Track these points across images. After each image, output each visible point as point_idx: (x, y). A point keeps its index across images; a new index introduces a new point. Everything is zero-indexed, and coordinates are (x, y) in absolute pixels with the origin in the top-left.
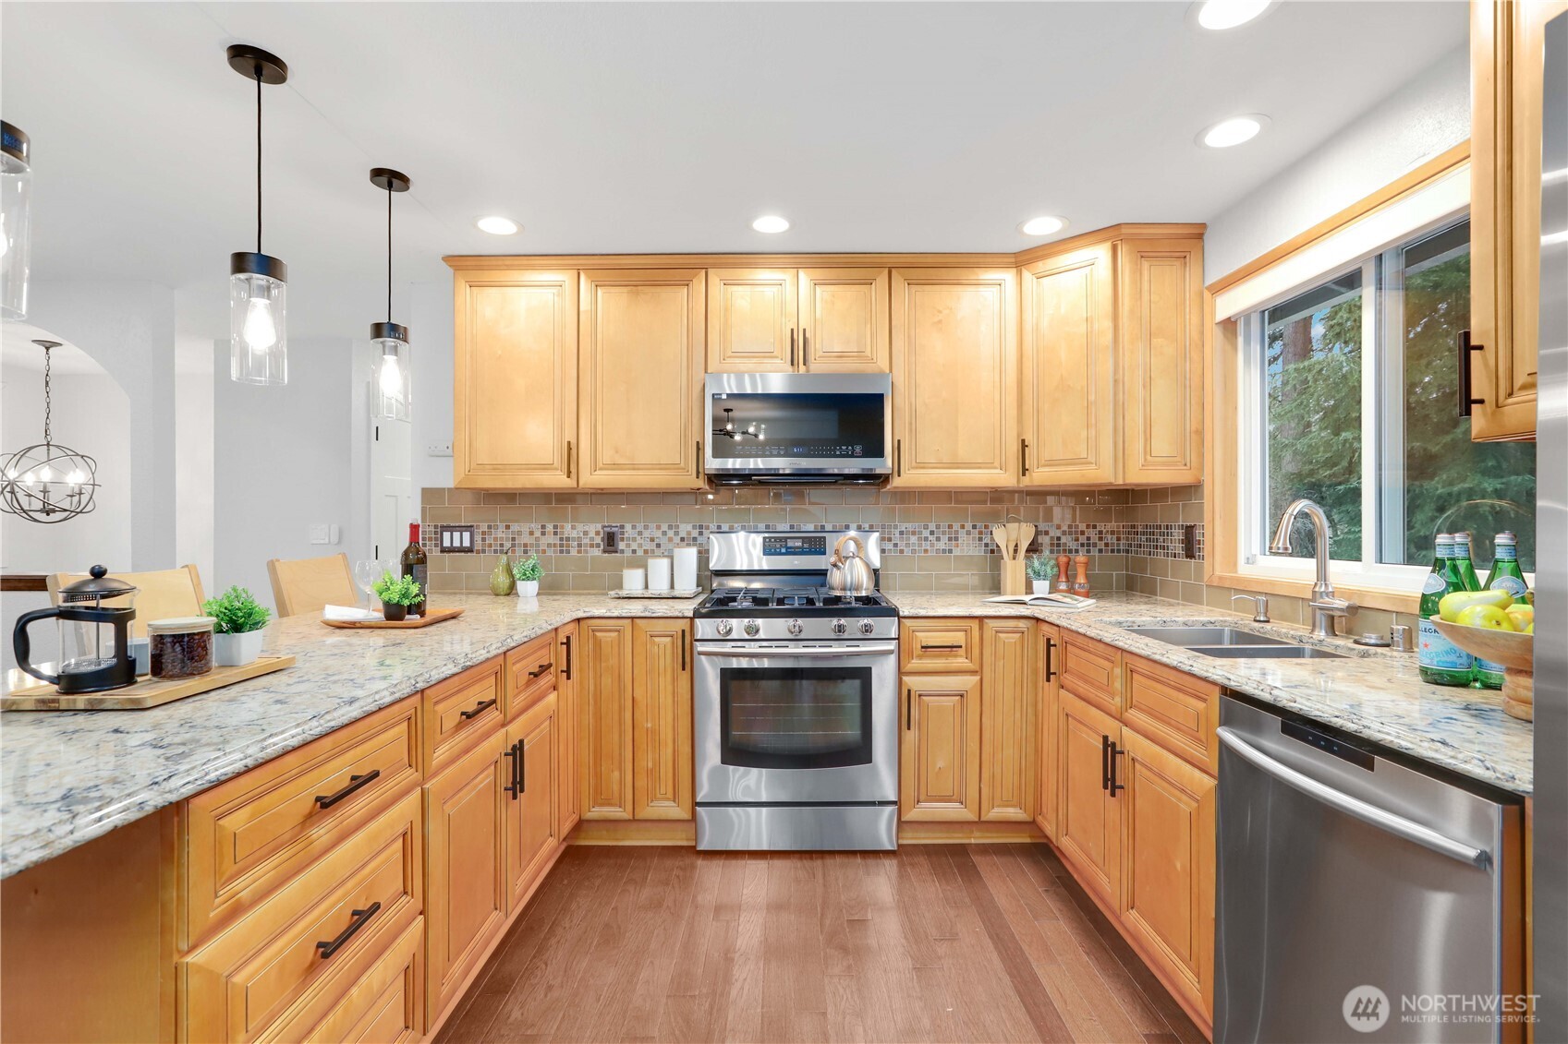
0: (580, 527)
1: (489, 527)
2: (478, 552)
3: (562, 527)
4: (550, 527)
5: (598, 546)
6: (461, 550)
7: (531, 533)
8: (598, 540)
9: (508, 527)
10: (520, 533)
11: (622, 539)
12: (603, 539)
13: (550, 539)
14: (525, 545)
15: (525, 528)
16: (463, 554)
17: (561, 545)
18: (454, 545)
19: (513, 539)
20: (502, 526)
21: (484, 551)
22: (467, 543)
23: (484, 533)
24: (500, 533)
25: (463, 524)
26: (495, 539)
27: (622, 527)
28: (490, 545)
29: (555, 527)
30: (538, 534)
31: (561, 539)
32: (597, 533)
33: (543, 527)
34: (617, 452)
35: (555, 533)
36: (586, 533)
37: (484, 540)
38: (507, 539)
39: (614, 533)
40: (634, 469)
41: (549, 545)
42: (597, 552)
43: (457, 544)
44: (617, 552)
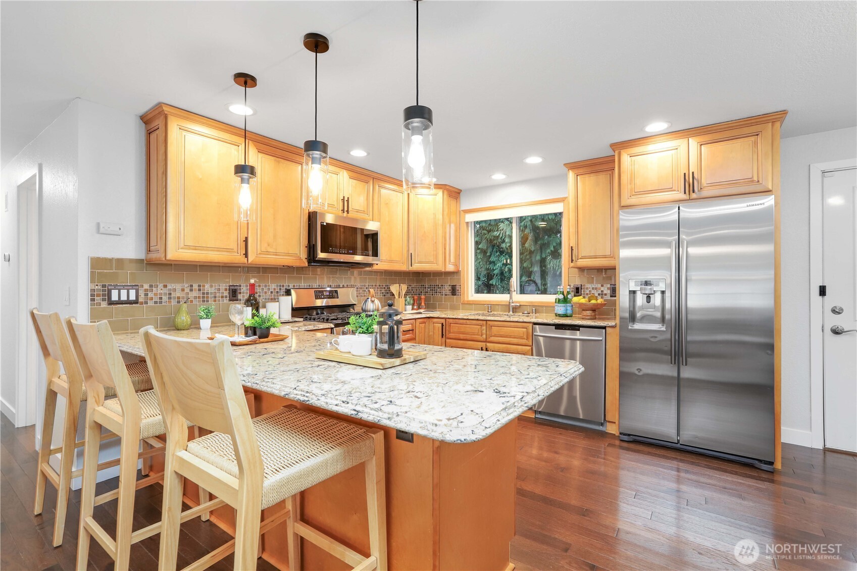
0: (216, 286)
1: (151, 286)
2: (142, 303)
3: (204, 286)
4: (195, 286)
5: (226, 297)
6: (128, 302)
7: (183, 290)
8: (226, 293)
9: (165, 286)
10: (175, 290)
11: (240, 293)
12: (229, 293)
13: (195, 294)
14: (179, 298)
15: (178, 287)
16: (128, 305)
17: (203, 297)
18: (122, 299)
19: (170, 294)
20: (161, 286)
21: (146, 303)
22: (133, 297)
23: (146, 290)
24: (160, 290)
25: (129, 284)
26: (156, 294)
27: (240, 286)
28: (152, 299)
29: (199, 286)
30: (187, 290)
31: (203, 294)
32: (226, 290)
33: (191, 286)
34: (269, 245)
35: (199, 290)
36: (219, 290)
37: (146, 295)
38: (165, 294)
39: (236, 290)
40: (276, 255)
41: (195, 297)
42: (226, 301)
43: (124, 297)
44: (237, 300)
